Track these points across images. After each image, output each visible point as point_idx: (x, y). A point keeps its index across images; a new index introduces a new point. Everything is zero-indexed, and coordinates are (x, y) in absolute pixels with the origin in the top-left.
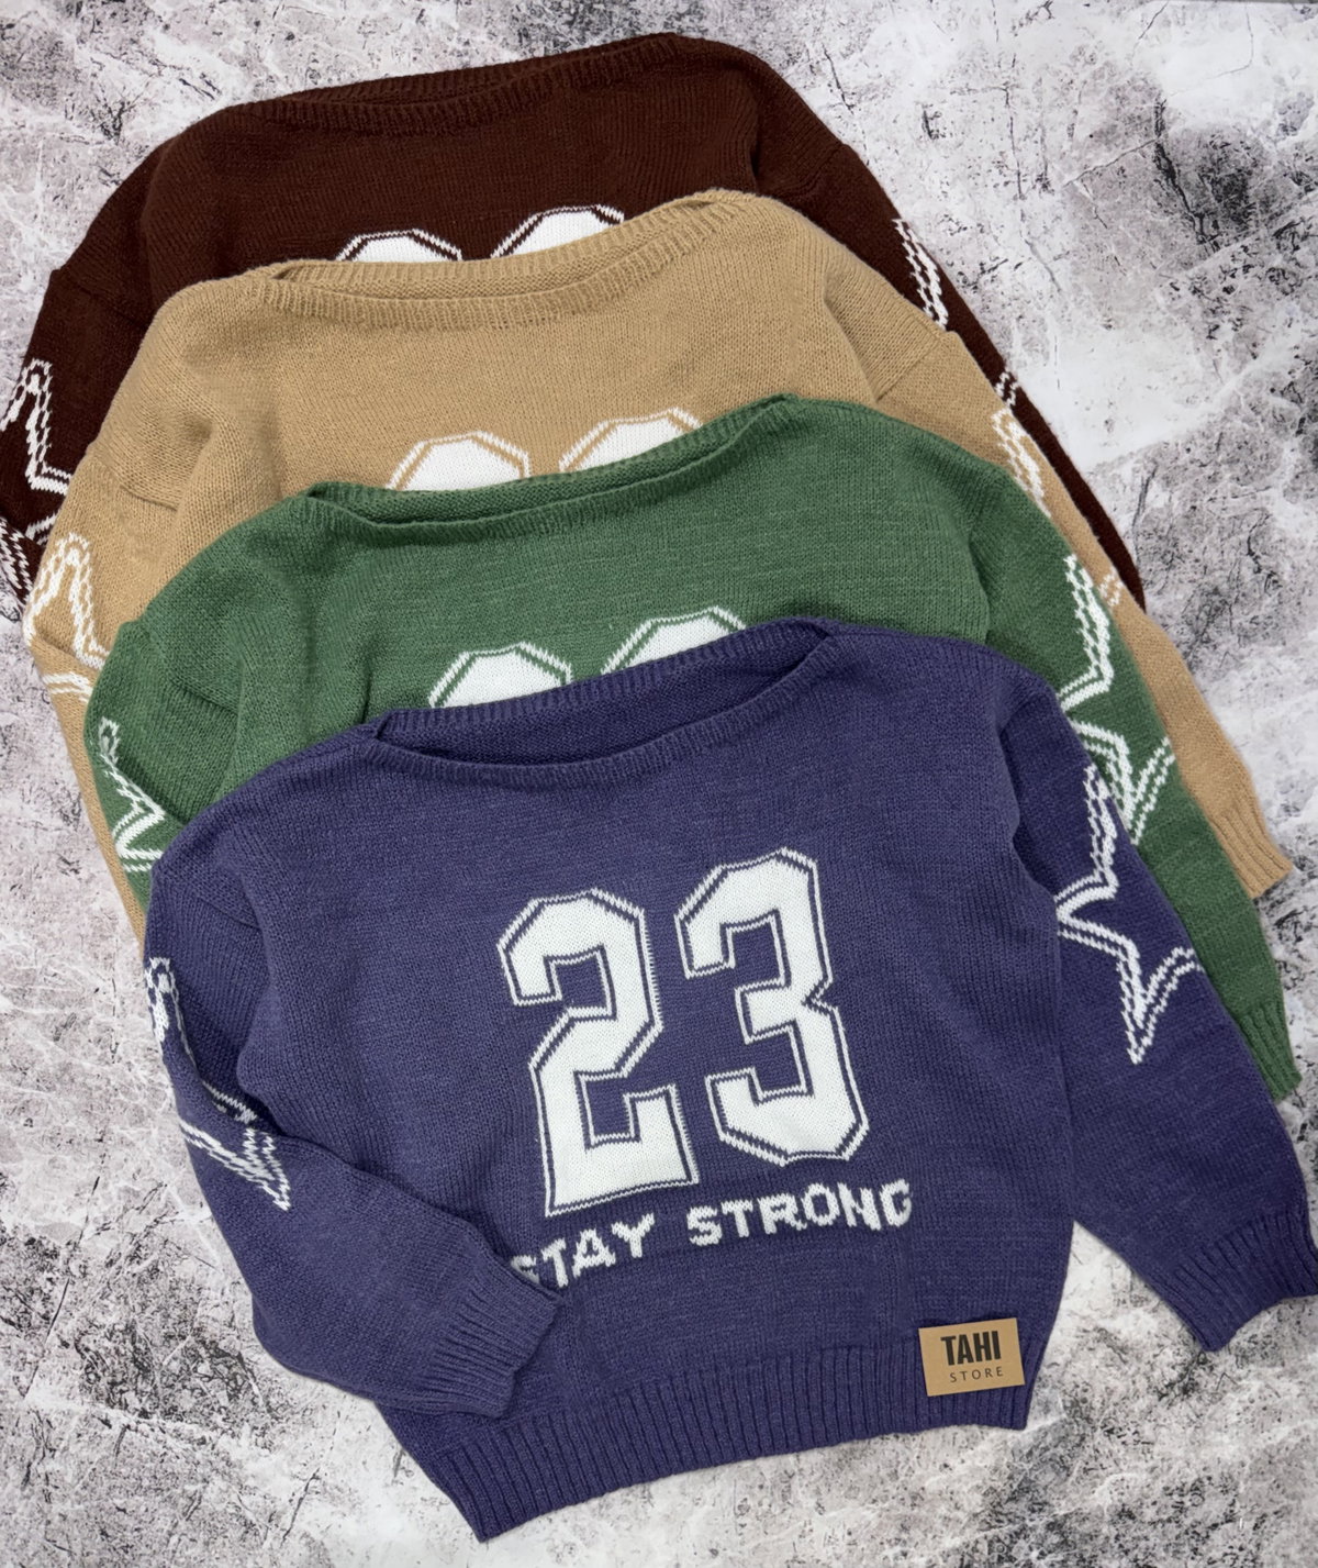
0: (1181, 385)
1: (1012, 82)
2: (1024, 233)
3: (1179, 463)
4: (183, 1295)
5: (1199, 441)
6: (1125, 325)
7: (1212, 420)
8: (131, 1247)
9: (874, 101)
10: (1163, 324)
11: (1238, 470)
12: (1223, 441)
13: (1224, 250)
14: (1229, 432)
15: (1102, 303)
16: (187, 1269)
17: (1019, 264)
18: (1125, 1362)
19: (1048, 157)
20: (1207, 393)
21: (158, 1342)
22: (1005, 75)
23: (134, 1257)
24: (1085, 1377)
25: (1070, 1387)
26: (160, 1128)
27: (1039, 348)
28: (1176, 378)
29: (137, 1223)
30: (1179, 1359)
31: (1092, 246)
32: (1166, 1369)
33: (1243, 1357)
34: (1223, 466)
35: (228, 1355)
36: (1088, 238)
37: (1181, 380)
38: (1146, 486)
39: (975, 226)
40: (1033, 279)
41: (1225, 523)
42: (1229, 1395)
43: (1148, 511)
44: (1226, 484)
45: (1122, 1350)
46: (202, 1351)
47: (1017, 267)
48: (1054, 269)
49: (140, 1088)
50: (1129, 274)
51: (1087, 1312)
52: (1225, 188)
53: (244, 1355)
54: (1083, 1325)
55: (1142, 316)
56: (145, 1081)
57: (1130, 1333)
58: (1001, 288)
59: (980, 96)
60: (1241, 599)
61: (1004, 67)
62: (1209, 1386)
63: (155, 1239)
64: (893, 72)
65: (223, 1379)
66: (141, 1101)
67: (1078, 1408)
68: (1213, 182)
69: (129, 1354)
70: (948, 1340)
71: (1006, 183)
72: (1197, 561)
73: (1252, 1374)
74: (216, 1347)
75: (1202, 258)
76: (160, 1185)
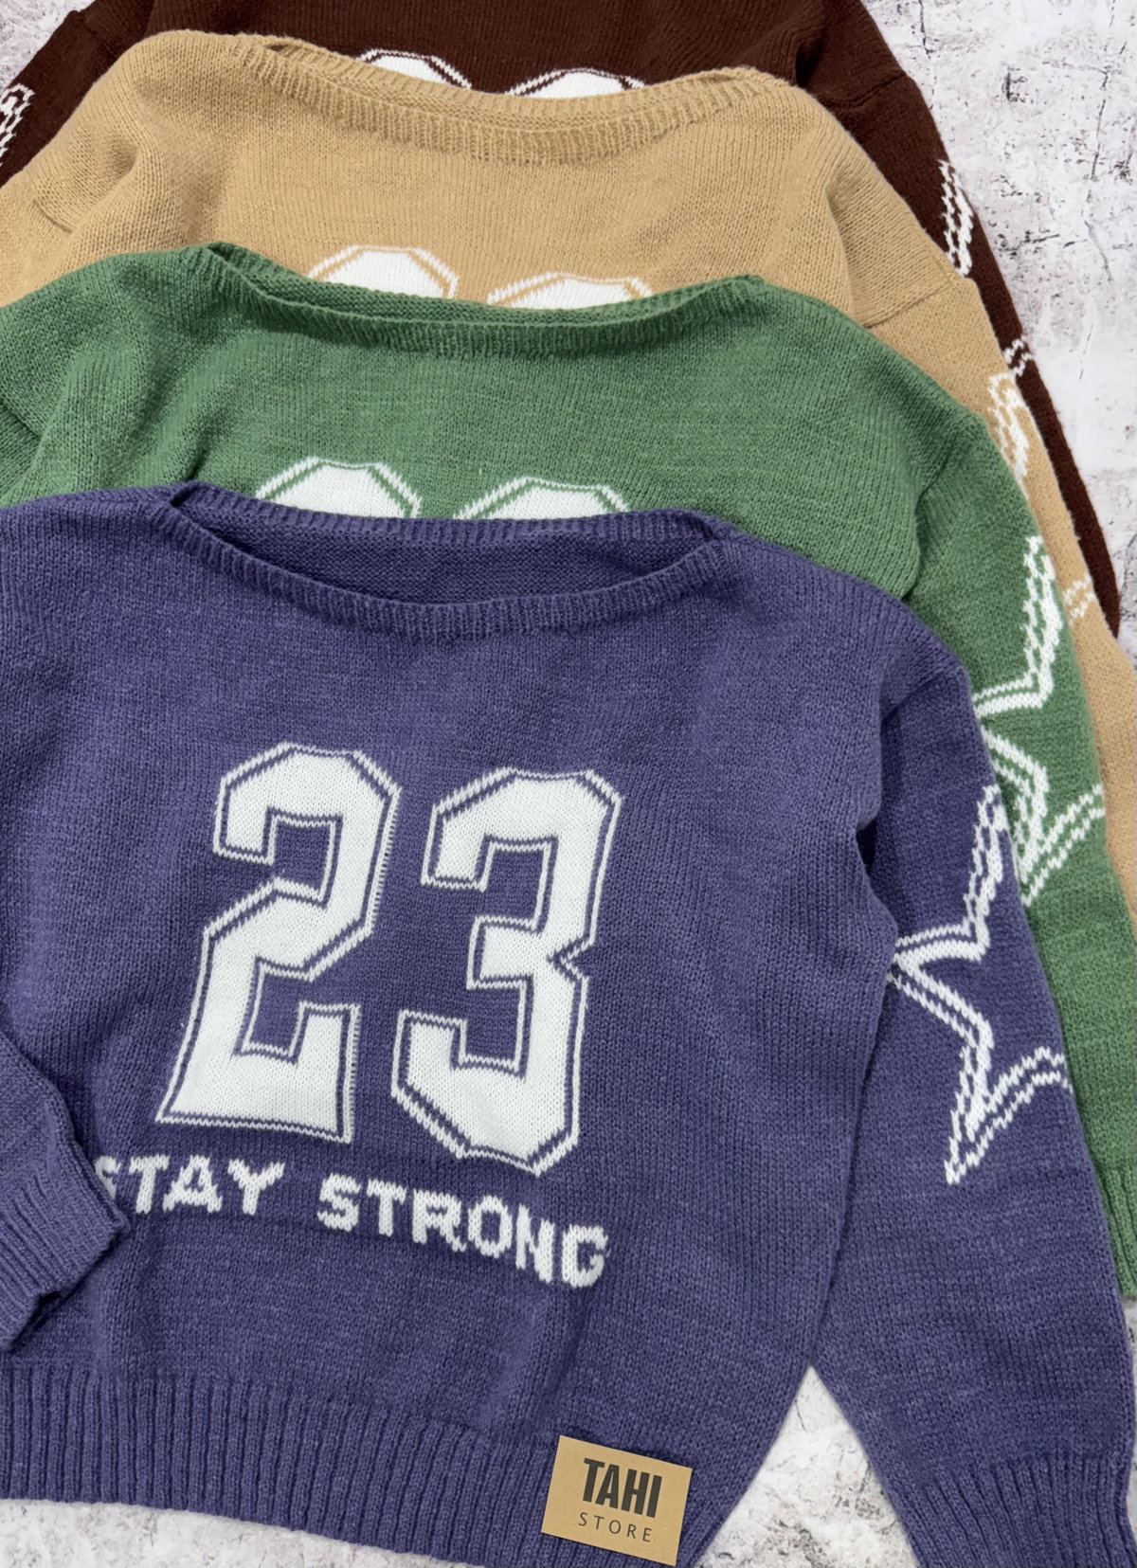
1: (1115, 67)
2: (1086, 214)
9: (956, 52)
22: (1109, 58)
27: (1070, 332)
39: (1032, 193)
40: (1084, 261)
47: (1068, 245)
48: (1109, 257)
51: (792, 1498)
59: (1075, 73)
61: (1110, 51)
64: (987, 30)
70: (594, 1465)
71: (1080, 161)
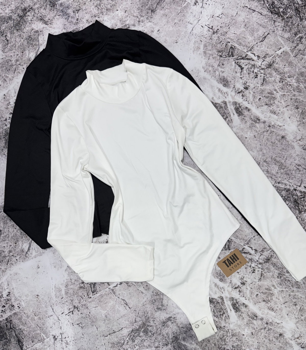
0: (18, 278)
3: (19, 256)
4: (288, 28)
5: (14, 262)
6: (33, 296)
7: (10, 269)
8: (302, 40)
10: (22, 296)
11: (3, 254)
12: (7, 263)
13: (4, 318)
14: (5, 265)
15: (39, 302)
16: (287, 35)
17: (62, 314)
18: (41, 16)
19: (53, 346)
20: (11, 276)
21: (294, 17)
23: (301, 38)
24: (51, 12)
25: (55, 10)
26: (296, 71)
28: (19, 281)
29: (301, 47)
30: (27, 17)
31: (42, 319)
32: (30, 15)
33: (10, 18)
34: (7, 255)
35: (275, 13)
36: (43, 322)
37: (18, 280)
38: (29, 249)
41: (7, 239)
42: (14, 9)
43: (28, 243)
44: (7, 250)
45: (41, 19)
46: (282, 14)
49: (302, 82)
50: (31, 311)
52: (4, 337)
53: (271, 14)
54: (51, 25)
55: (28, 298)
56: (301, 83)
57: (39, 24)
58: (67, 307)
60: (4, 218)
62: (19, 11)
63: (296, 43)
65: (276, 7)
66: (302, 78)
67: (53, 5)
68: (7, 338)
69: (301, 14)
72: (15, 228)
73: (8, 14)
74: (278, 15)
75: (11, 316)
76: (295, 57)
